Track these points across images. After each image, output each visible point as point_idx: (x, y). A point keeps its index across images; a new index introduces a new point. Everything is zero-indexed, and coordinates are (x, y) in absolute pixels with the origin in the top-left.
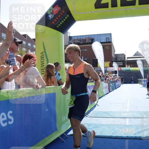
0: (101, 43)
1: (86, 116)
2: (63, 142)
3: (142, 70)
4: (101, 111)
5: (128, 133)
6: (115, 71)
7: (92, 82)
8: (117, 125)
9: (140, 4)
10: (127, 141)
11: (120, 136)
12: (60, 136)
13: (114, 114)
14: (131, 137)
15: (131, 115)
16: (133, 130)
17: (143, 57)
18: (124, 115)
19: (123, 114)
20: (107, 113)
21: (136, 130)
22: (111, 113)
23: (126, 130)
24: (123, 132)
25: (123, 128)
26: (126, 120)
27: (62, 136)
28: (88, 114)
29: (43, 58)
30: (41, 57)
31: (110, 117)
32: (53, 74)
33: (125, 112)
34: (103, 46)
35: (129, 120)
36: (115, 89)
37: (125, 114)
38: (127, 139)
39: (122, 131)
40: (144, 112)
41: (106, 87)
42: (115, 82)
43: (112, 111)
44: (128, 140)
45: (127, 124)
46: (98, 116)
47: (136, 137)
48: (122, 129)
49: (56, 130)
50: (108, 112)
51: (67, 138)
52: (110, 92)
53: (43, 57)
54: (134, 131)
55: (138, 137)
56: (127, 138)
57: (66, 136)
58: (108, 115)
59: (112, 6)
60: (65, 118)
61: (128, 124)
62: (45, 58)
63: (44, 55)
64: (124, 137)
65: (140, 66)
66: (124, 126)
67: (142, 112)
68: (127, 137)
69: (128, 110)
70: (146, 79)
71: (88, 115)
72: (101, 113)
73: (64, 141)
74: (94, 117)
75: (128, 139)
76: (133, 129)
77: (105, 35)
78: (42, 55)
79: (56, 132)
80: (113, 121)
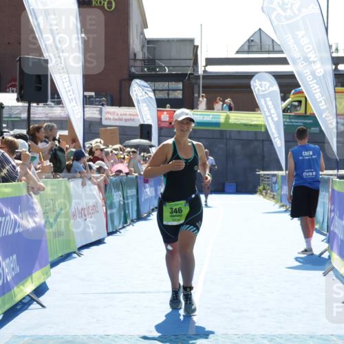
3: (276, 123)
4: (50, 332)
6: (142, 126)
17: (284, 61)
40: (272, 339)
42: (141, 181)
43: (112, 332)
52: (109, 234)
65: (270, 103)
67: (264, 337)
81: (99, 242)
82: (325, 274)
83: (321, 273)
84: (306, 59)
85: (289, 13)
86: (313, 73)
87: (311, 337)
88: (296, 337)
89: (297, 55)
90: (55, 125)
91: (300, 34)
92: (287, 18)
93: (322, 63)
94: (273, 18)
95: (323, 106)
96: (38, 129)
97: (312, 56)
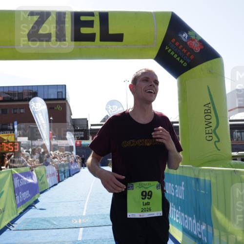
0: (45, 100)
1: (8, 229)
4: (37, 217)
6: (70, 146)
7: (23, 167)
9: (102, 40)
13: (60, 221)
15: (88, 221)
18: (76, 222)
19: (74, 221)
20: (48, 221)
22: (55, 221)
26: (79, 231)
28: (13, 225)
31: (52, 227)
33: (79, 216)
34: (47, 105)
35: (84, 231)
36: (70, 176)
37: (78, 221)
41: (53, 174)
43: (58, 216)
45: (79, 240)
46: (31, 228)
50: (50, 218)
52: (59, 182)
58: (50, 225)
61: (80, 238)
66: (74, 242)
69: (84, 214)
71: (13, 227)
72: (37, 221)
74: (25, 229)
80: (56, 235)
81: (56, 185)
85: (114, 110)
90: (40, 148)
94: (109, 111)
96: (35, 149)
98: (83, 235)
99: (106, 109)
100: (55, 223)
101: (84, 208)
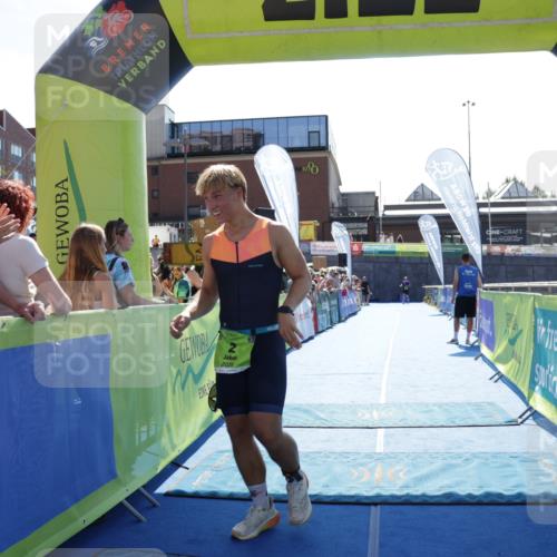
0: (290, 150)
2: (139, 521)
3: (437, 251)
5: (382, 484)
6: (340, 255)
8: (341, 454)
9: (428, 10)
10: (375, 511)
11: (352, 493)
12: (127, 499)
13: (333, 412)
14: (393, 496)
15: (393, 416)
16: (401, 470)
17: (442, 206)
18: (367, 416)
19: (363, 415)
20: (306, 411)
21: (409, 471)
22: (321, 411)
23: (372, 471)
24: (363, 480)
25: (361, 465)
26: (376, 435)
27: (135, 497)
29: (64, 204)
30: (59, 198)
31: (318, 423)
32: (100, 266)
33: (372, 405)
34: (294, 160)
35: (386, 436)
36: (340, 321)
37: (371, 413)
38: (376, 504)
39: (359, 478)
40: (440, 406)
41: (307, 314)
42: (340, 295)
43: (325, 402)
44: (379, 507)
45: (378, 451)
47: (407, 495)
48: (361, 468)
49: (112, 475)
50: (310, 405)
51: (154, 506)
52: (317, 332)
53: (64, 197)
54: (401, 474)
55: (417, 497)
56: (378, 501)
57: (148, 499)
58: (311, 419)
59: (329, 15)
60: (148, 431)
61: (380, 448)
62: (72, 205)
63: (70, 193)
64: (367, 497)
65: (432, 237)
66: (369, 456)
67: (434, 405)
68: (378, 496)
69: (383, 400)
70: (451, 286)
73: (143, 518)
75: (381, 504)
76: (398, 468)
77: (305, 120)
78: (61, 191)
79: (112, 482)
80: (328, 441)
81: (311, 338)
82: (476, 359)
83: (473, 358)
84: (459, 205)
85: (445, 172)
86: (464, 214)
87: (469, 404)
88: (457, 404)
89: (452, 201)
91: (453, 186)
92: (444, 176)
93: (470, 207)
95: (472, 238)
97: (463, 203)
98: (387, 443)
99: (427, 170)
100: (322, 416)
101: (380, 389)
